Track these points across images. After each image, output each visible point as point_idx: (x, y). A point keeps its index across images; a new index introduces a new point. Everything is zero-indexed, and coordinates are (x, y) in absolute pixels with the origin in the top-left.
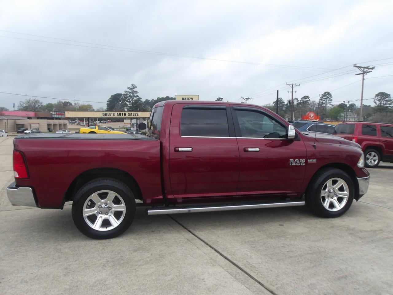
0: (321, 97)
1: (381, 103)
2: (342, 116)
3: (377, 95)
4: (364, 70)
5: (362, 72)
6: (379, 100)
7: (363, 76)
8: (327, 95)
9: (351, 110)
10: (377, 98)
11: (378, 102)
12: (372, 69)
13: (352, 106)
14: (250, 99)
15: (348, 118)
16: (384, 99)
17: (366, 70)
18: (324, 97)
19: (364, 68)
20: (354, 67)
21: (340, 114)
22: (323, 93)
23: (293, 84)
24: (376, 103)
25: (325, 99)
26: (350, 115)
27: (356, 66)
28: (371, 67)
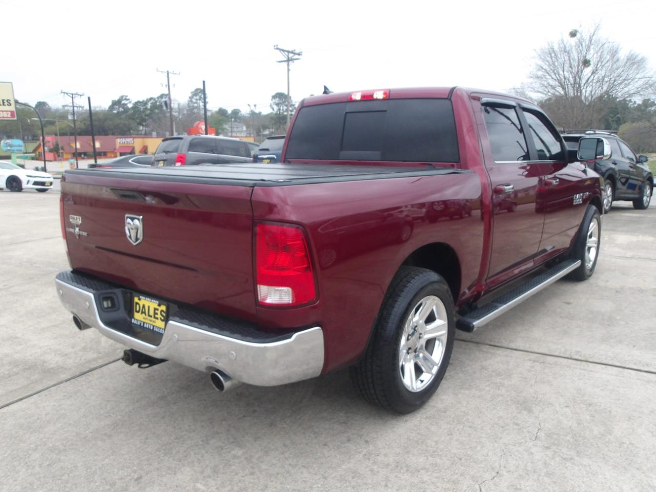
0: (190, 98)
1: (279, 110)
2: (225, 129)
3: (274, 97)
4: (288, 54)
5: (286, 59)
6: (277, 104)
7: (288, 65)
8: (200, 94)
9: (235, 118)
10: (274, 101)
11: (276, 108)
12: (299, 54)
13: (236, 113)
14: (81, 95)
15: (234, 132)
16: (284, 102)
17: (291, 55)
18: (195, 97)
19: (289, 52)
20: (275, 49)
21: (222, 126)
22: (193, 90)
23: (168, 71)
24: (273, 109)
25: (197, 100)
26: (237, 128)
27: (277, 49)
28: (297, 52)
